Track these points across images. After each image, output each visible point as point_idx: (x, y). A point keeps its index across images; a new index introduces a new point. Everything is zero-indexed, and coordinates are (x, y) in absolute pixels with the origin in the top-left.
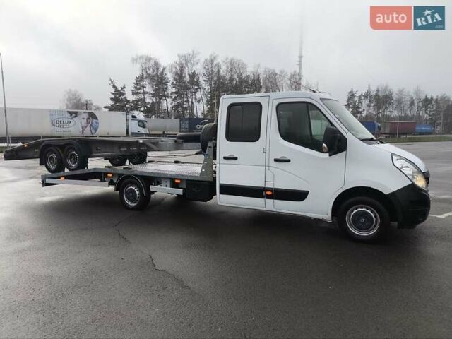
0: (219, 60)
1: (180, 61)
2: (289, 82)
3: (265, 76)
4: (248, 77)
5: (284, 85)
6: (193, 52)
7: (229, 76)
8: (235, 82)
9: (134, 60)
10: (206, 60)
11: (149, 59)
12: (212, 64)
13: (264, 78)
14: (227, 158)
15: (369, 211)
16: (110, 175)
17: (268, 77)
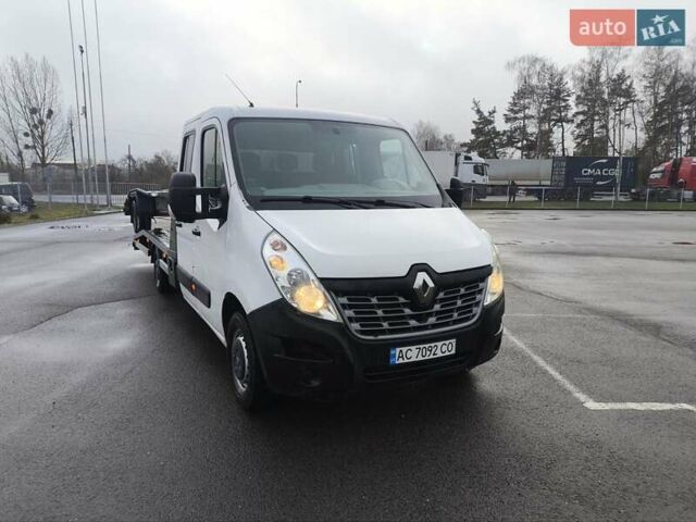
1: (593, 58)
9: (510, 66)
11: (534, 61)
14: (178, 225)
15: (244, 345)
16: (148, 241)
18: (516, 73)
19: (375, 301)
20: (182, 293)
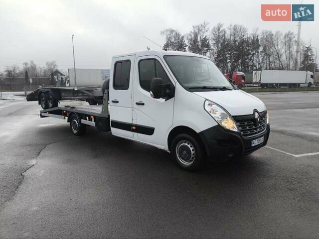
0: (224, 27)
1: (194, 31)
2: (284, 41)
3: (262, 36)
4: (249, 38)
5: (279, 43)
6: (204, 23)
7: (232, 38)
8: (237, 43)
9: (162, 33)
10: (215, 28)
11: (172, 31)
12: (219, 30)
13: (262, 38)
14: (113, 102)
15: (189, 146)
16: (65, 112)
17: (265, 37)
18: (165, 37)
19: (246, 123)
20: (111, 133)
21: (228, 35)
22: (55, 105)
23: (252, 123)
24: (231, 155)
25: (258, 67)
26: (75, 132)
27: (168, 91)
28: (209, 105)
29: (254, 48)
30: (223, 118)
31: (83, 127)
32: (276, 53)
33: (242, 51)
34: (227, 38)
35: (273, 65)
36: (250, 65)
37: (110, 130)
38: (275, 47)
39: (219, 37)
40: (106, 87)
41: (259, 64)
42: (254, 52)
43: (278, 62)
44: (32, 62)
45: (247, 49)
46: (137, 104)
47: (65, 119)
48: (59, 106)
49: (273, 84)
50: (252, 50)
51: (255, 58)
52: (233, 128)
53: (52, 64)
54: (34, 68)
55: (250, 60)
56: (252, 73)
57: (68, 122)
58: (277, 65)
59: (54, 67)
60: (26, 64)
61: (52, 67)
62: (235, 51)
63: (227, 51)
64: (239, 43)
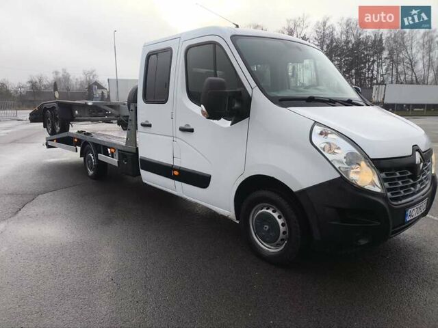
0: (333, 21)
2: (421, 41)
3: (389, 35)
4: (368, 37)
5: (414, 45)
6: (304, 15)
7: (344, 37)
8: (350, 45)
10: (318, 22)
12: (324, 26)
13: (388, 38)
14: (143, 125)
15: (276, 215)
16: (76, 140)
17: (393, 36)
19: (398, 175)
20: (141, 179)
21: (337, 34)
22: (65, 128)
23: (410, 173)
24: (363, 242)
25: (380, 79)
26: (91, 173)
27: (236, 105)
28: (321, 134)
29: (375, 53)
30: (350, 163)
31: (102, 166)
32: (407, 60)
33: (357, 57)
34: (336, 37)
35: (402, 78)
36: (368, 78)
37: (140, 175)
38: (406, 50)
39: (324, 36)
40: (133, 99)
41: (382, 75)
42: (375, 58)
43: (410, 73)
44: (64, 70)
45: (364, 53)
46: (182, 130)
47: (77, 151)
48: (70, 131)
49: (402, 105)
50: (373, 56)
51: (376, 67)
52: (373, 184)
53: (91, 73)
54: (67, 78)
55: (369, 69)
56: (371, 88)
57: (81, 157)
58: (409, 78)
59: (93, 77)
60: (57, 73)
61: (91, 77)
62: (348, 56)
63: (335, 56)
64: (353, 45)
